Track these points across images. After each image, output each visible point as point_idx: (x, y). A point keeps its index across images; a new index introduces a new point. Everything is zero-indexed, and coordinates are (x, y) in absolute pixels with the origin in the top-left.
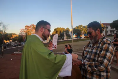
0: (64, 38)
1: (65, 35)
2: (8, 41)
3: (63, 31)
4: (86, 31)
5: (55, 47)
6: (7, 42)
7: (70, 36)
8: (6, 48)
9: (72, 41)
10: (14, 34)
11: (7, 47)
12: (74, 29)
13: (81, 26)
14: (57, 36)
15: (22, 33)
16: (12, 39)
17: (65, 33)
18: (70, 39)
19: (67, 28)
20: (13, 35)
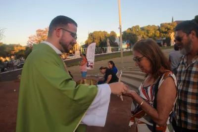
0: (106, 50)
1: (108, 44)
2: (8, 59)
3: (105, 37)
4: (145, 36)
5: (92, 67)
6: (6, 61)
7: (117, 46)
8: (4, 71)
9: (122, 54)
10: (17, 46)
11: (6, 69)
12: (125, 33)
13: (137, 27)
14: (93, 46)
15: (32, 43)
16: (13, 55)
17: (108, 40)
18: (118, 51)
19: (113, 32)
20: (15, 48)
